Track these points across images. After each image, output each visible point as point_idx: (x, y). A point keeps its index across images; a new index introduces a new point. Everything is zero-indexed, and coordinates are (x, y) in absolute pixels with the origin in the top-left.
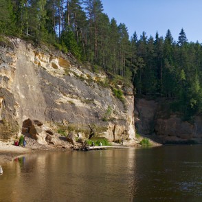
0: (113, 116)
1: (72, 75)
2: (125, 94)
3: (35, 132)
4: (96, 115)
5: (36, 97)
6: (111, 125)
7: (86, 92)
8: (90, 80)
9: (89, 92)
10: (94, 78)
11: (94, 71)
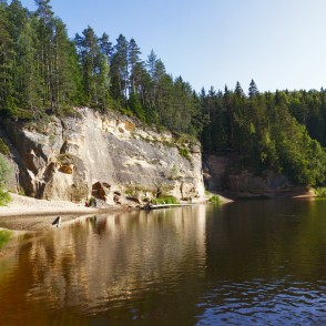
0: (179, 174)
1: (138, 137)
2: (192, 152)
3: (104, 193)
4: (163, 175)
5: (105, 162)
6: (178, 184)
7: (151, 153)
8: (155, 141)
9: (155, 153)
10: (159, 138)
11: (159, 132)
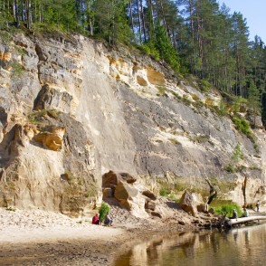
0: (241, 163)
1: (170, 95)
2: (253, 127)
3: (125, 195)
4: (217, 162)
5: (118, 133)
6: (240, 180)
7: (195, 124)
8: (199, 104)
9: (201, 123)
10: (204, 101)
11: (202, 90)
